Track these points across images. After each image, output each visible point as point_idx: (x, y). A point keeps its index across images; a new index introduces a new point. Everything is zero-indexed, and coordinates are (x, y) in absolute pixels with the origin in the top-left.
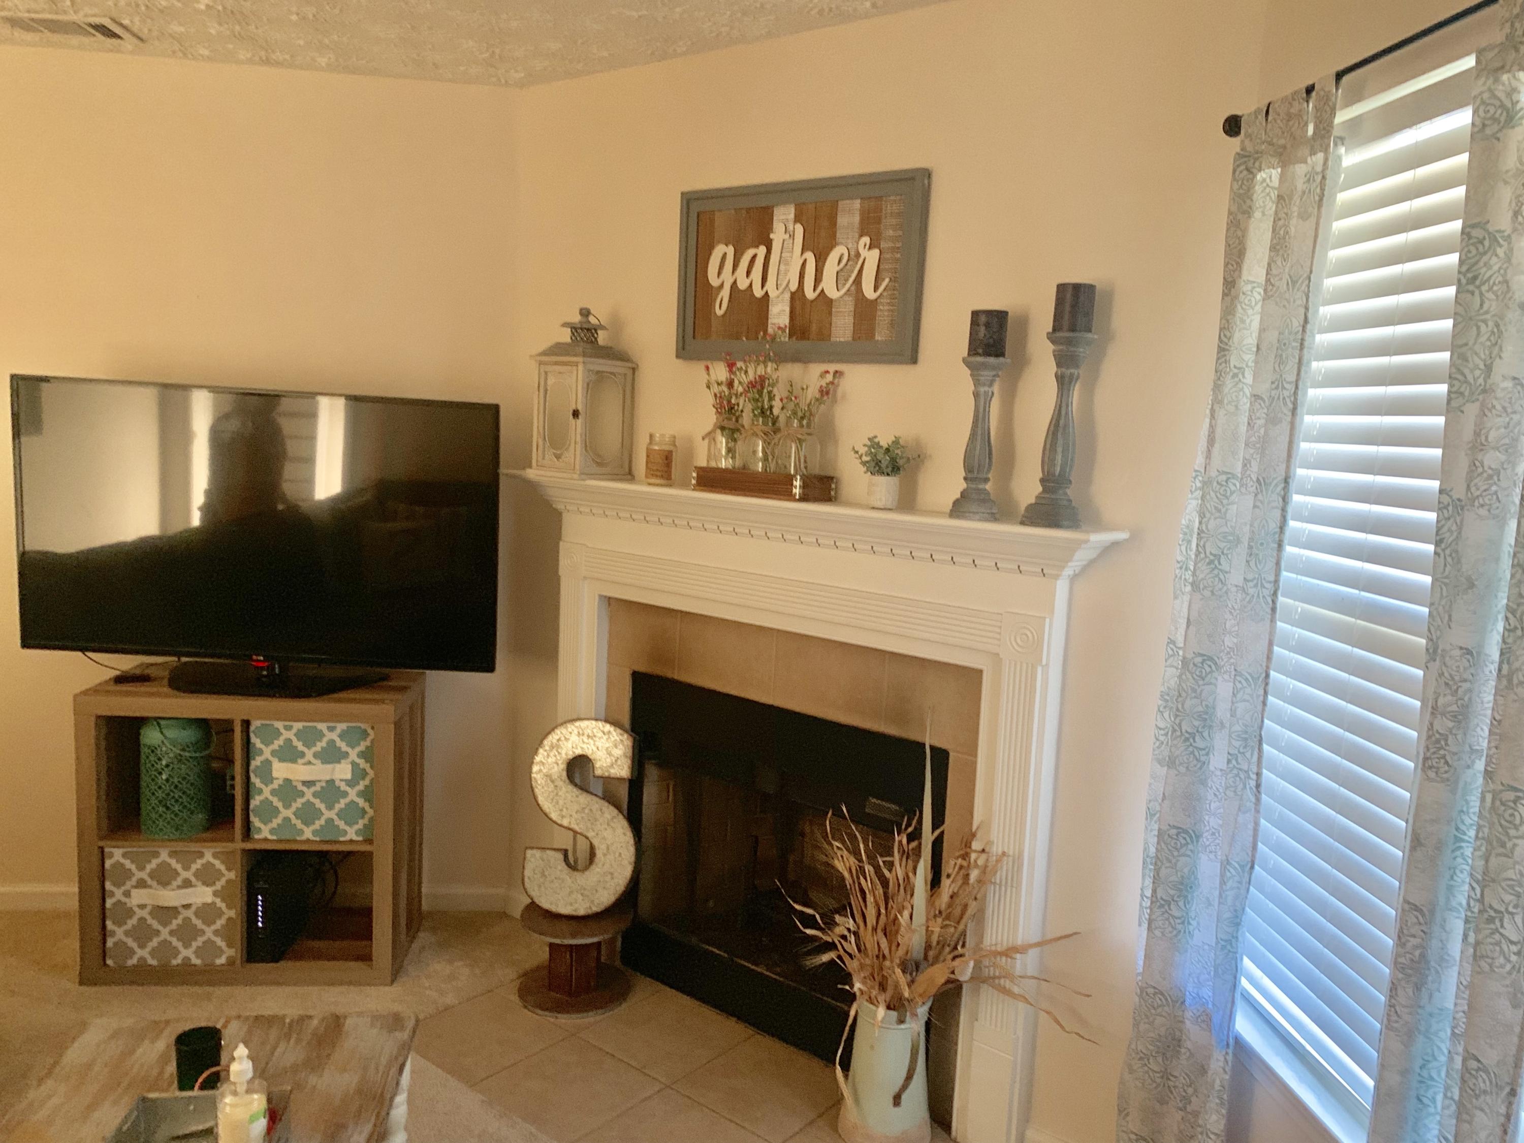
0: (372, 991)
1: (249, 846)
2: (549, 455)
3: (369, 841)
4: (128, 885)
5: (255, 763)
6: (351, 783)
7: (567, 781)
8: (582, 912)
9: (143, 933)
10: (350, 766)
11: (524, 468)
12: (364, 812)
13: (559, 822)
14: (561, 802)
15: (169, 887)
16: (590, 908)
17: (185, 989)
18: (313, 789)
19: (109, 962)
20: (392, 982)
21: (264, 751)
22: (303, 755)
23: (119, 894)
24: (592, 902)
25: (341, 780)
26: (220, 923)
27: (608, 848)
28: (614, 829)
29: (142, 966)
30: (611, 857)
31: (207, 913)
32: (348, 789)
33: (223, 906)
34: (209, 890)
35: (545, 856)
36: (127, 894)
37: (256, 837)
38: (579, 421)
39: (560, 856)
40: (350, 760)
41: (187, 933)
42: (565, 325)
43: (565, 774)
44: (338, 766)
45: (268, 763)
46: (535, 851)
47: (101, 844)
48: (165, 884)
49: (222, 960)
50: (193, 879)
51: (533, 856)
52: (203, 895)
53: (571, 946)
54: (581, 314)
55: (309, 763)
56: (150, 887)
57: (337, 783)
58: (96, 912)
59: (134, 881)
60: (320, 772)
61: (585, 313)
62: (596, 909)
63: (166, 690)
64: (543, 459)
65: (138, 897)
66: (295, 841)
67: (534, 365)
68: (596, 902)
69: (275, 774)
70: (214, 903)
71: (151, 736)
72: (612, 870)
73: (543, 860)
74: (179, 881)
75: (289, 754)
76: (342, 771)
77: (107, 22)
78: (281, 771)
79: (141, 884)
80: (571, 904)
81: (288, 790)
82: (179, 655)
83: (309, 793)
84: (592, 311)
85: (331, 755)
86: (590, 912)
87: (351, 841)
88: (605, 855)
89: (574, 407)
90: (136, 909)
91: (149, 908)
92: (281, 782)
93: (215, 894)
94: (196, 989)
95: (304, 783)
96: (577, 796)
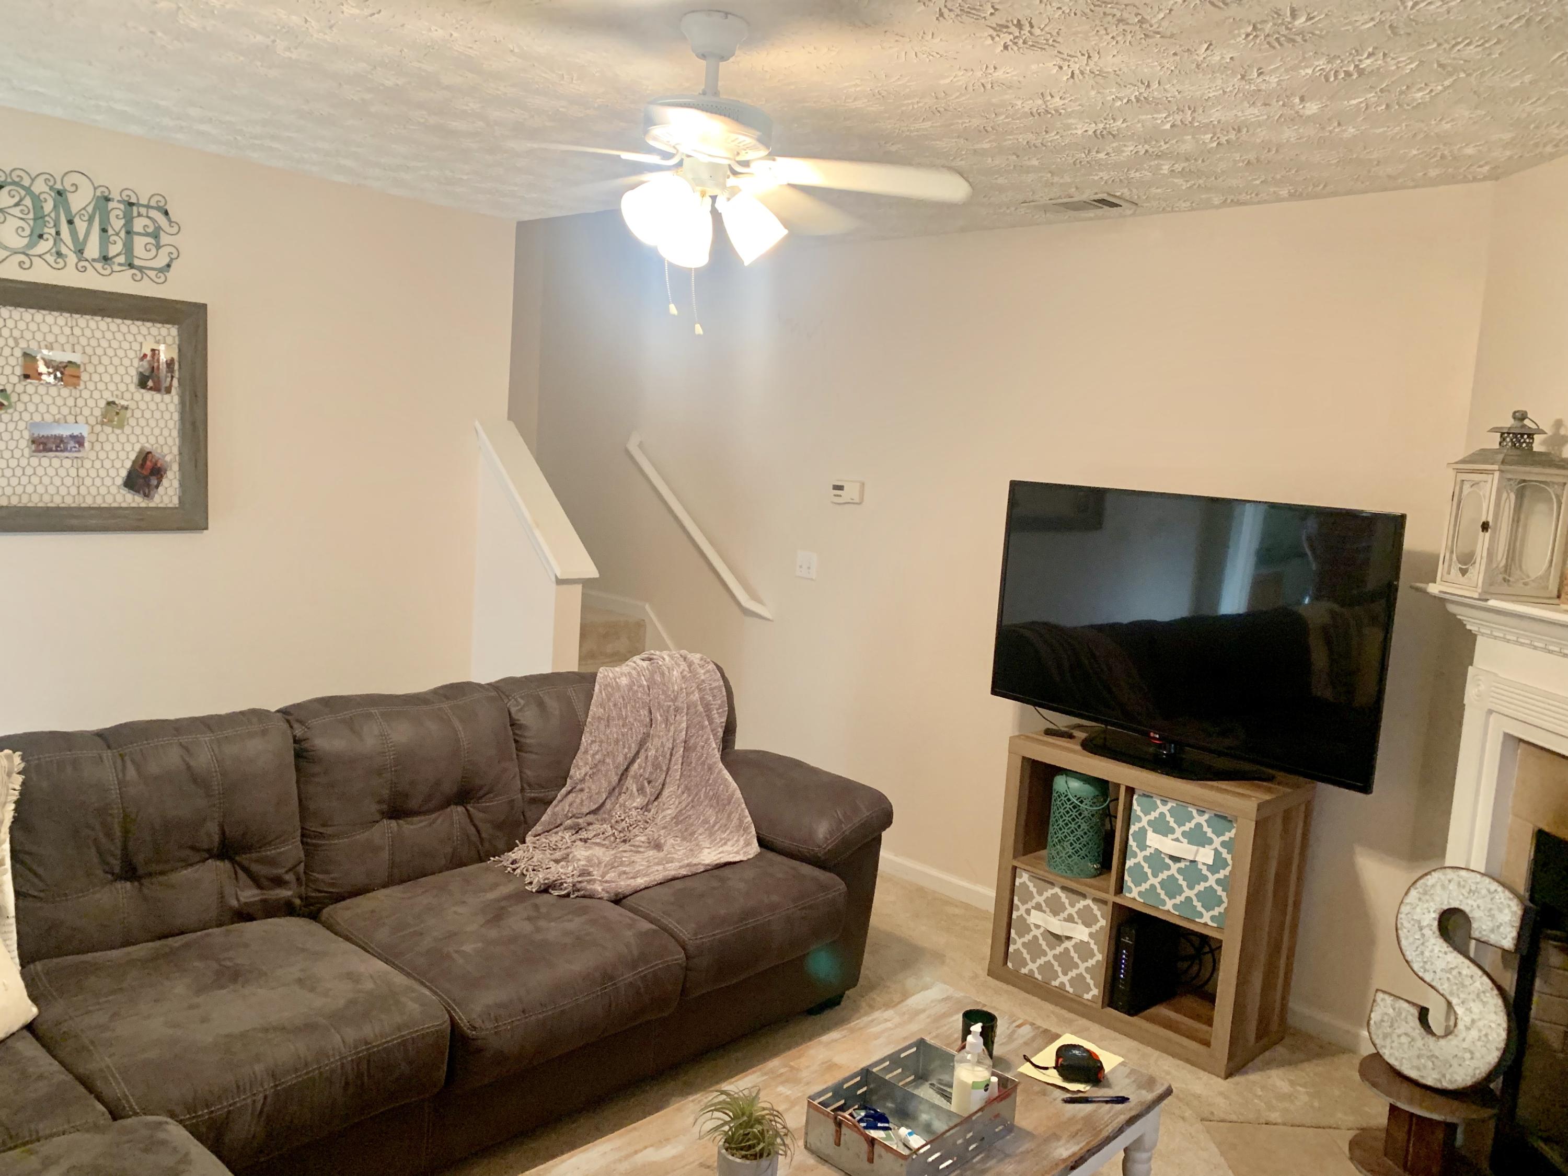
0: (1204, 1075)
1: (1118, 900)
2: (1455, 571)
3: (1220, 929)
4: (1029, 906)
5: (1133, 828)
6: (1213, 869)
7: (1437, 933)
8: (1429, 1082)
9: (1034, 949)
10: (1213, 852)
11: (1428, 583)
12: (1220, 902)
13: (1420, 974)
14: (1427, 954)
15: (1057, 917)
16: (1440, 1081)
17: (1058, 1010)
18: (1178, 865)
19: (1010, 965)
20: (1226, 1078)
21: (1142, 819)
22: (1172, 831)
23: (1022, 909)
24: (1444, 1076)
25: (1204, 864)
26: (1091, 962)
27: (1473, 1021)
28: (1484, 1004)
29: (1030, 976)
30: (1474, 1033)
31: (1082, 948)
32: (1209, 874)
33: (1095, 948)
34: (1087, 931)
35: (1397, 1005)
36: (1028, 912)
37: (1127, 895)
38: (1488, 535)
39: (1415, 1012)
40: (1213, 846)
41: (1066, 962)
42: (1494, 430)
43: (1436, 923)
44: (1201, 849)
45: (1143, 831)
46: (1386, 997)
47: (1016, 863)
48: (1055, 913)
49: (1088, 996)
50: (1076, 916)
51: (1383, 1000)
52: (1081, 933)
53: (1412, 1115)
54: (1514, 418)
55: (1177, 840)
56: (1044, 912)
57: (1200, 866)
58: (1005, 920)
59: (1033, 903)
60: (1185, 850)
61: (1521, 416)
62: (1446, 1085)
63: (1079, 748)
64: (1449, 573)
65: (1035, 918)
66: (1157, 909)
67: (1452, 473)
68: (1448, 1077)
69: (1148, 843)
70: (1088, 943)
71: (1060, 783)
72: (1472, 1049)
73: (1394, 1009)
74: (1065, 914)
75: (1161, 828)
76: (1205, 856)
77: (1105, 196)
78: (1154, 841)
79: (1038, 907)
80: (1419, 1069)
81: (1157, 861)
82: (1106, 723)
83: (1174, 867)
84: (1529, 416)
85: (1197, 838)
86: (1438, 1086)
87: (1206, 924)
88: (1468, 1029)
89: (1484, 519)
90: (1032, 927)
91: (1042, 930)
92: (1152, 851)
93: (1091, 935)
94: (1064, 1012)
95: (1172, 858)
96: (1446, 953)
